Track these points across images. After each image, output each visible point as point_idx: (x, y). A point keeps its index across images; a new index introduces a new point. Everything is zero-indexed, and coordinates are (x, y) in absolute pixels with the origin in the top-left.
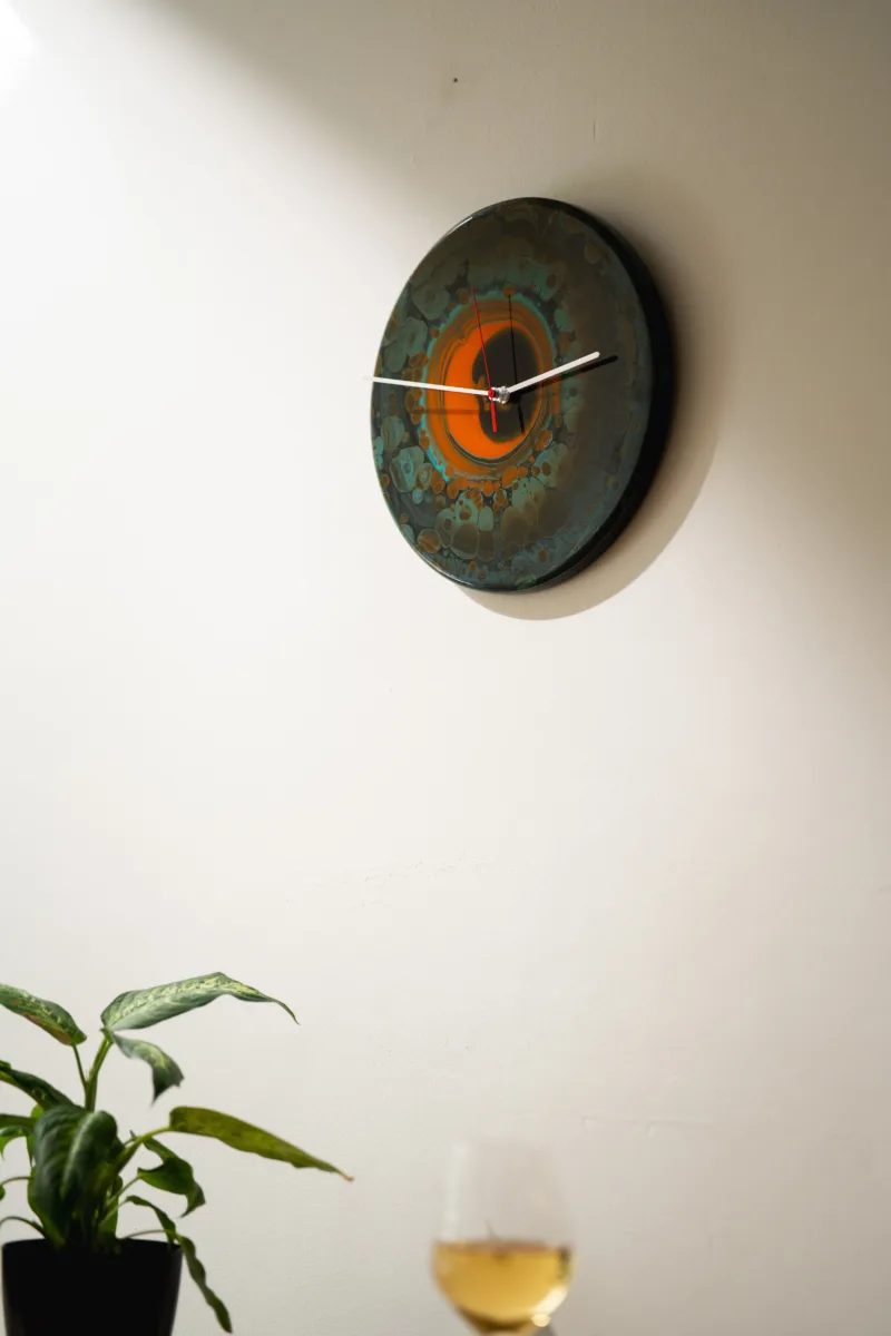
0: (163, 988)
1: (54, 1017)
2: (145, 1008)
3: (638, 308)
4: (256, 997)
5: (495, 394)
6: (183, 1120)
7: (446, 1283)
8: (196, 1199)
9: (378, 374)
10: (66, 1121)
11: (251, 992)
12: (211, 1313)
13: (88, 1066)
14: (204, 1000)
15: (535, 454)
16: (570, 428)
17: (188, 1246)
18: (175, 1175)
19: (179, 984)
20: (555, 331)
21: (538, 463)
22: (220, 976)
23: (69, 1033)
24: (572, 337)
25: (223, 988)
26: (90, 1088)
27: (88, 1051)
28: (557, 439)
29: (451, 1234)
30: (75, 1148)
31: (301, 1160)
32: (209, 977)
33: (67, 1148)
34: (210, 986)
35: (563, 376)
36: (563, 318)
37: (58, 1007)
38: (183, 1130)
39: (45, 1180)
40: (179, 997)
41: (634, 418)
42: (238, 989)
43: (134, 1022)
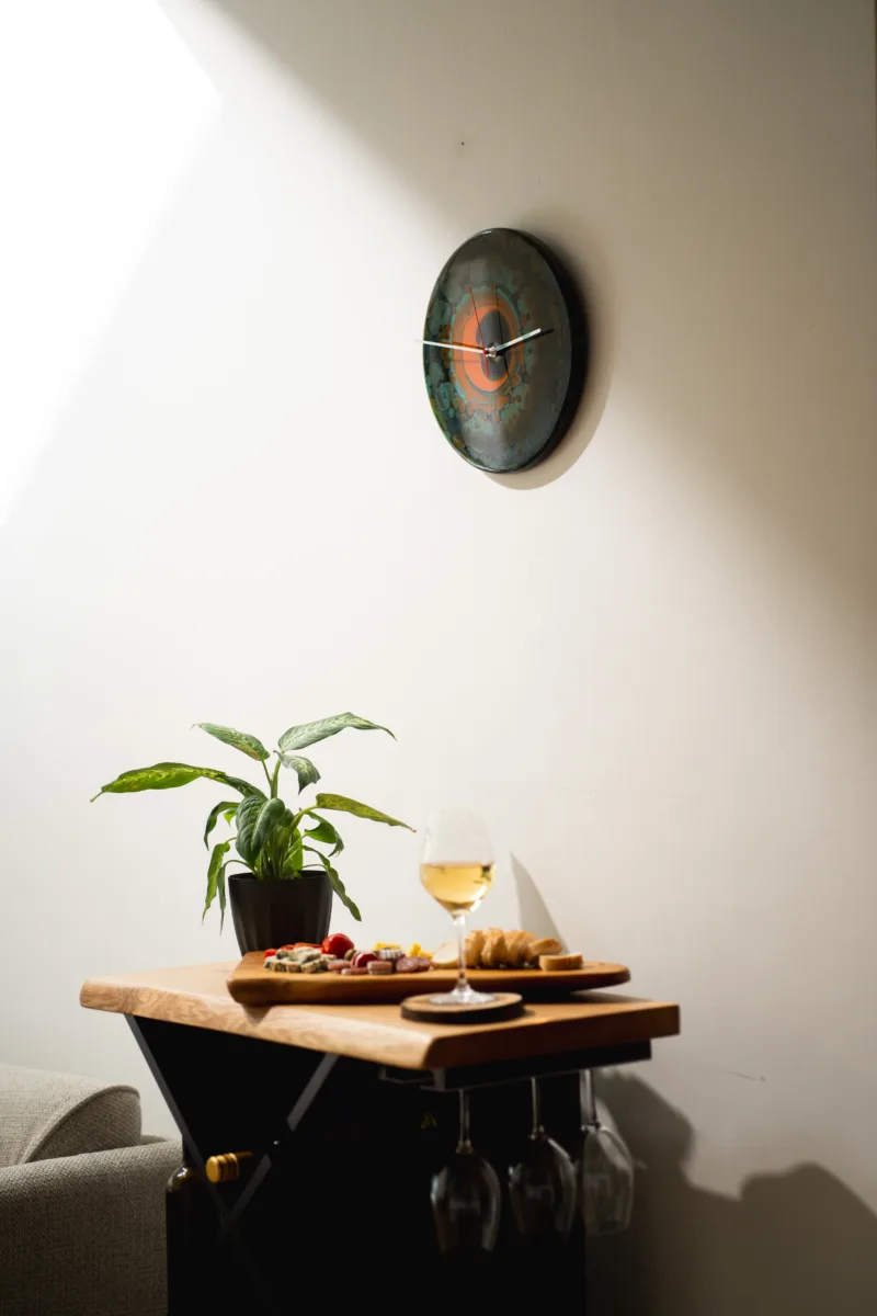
0: (314, 724)
1: (250, 744)
2: (302, 737)
3: (561, 298)
4: (369, 727)
5: (487, 352)
6: (323, 801)
7: (427, 886)
8: (340, 847)
9: (426, 339)
10: (254, 805)
11: (366, 724)
12: (347, 910)
13: (271, 772)
14: (335, 731)
15: (513, 389)
16: (529, 371)
17: (334, 873)
18: (326, 832)
19: (323, 721)
20: (519, 313)
21: (514, 395)
22: (350, 715)
23: (259, 753)
24: (528, 317)
25: (349, 722)
26: (274, 784)
27: (271, 762)
28: (523, 380)
29: (427, 859)
30: (260, 820)
31: (393, 823)
32: (342, 716)
33: (255, 820)
34: (341, 721)
35: (524, 341)
36: (522, 304)
37: (254, 738)
38: (324, 807)
39: (243, 838)
40: (322, 729)
41: (564, 367)
42: (357, 722)
43: (297, 745)
